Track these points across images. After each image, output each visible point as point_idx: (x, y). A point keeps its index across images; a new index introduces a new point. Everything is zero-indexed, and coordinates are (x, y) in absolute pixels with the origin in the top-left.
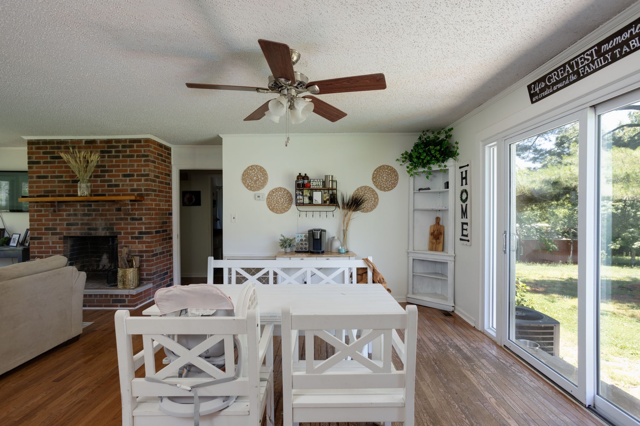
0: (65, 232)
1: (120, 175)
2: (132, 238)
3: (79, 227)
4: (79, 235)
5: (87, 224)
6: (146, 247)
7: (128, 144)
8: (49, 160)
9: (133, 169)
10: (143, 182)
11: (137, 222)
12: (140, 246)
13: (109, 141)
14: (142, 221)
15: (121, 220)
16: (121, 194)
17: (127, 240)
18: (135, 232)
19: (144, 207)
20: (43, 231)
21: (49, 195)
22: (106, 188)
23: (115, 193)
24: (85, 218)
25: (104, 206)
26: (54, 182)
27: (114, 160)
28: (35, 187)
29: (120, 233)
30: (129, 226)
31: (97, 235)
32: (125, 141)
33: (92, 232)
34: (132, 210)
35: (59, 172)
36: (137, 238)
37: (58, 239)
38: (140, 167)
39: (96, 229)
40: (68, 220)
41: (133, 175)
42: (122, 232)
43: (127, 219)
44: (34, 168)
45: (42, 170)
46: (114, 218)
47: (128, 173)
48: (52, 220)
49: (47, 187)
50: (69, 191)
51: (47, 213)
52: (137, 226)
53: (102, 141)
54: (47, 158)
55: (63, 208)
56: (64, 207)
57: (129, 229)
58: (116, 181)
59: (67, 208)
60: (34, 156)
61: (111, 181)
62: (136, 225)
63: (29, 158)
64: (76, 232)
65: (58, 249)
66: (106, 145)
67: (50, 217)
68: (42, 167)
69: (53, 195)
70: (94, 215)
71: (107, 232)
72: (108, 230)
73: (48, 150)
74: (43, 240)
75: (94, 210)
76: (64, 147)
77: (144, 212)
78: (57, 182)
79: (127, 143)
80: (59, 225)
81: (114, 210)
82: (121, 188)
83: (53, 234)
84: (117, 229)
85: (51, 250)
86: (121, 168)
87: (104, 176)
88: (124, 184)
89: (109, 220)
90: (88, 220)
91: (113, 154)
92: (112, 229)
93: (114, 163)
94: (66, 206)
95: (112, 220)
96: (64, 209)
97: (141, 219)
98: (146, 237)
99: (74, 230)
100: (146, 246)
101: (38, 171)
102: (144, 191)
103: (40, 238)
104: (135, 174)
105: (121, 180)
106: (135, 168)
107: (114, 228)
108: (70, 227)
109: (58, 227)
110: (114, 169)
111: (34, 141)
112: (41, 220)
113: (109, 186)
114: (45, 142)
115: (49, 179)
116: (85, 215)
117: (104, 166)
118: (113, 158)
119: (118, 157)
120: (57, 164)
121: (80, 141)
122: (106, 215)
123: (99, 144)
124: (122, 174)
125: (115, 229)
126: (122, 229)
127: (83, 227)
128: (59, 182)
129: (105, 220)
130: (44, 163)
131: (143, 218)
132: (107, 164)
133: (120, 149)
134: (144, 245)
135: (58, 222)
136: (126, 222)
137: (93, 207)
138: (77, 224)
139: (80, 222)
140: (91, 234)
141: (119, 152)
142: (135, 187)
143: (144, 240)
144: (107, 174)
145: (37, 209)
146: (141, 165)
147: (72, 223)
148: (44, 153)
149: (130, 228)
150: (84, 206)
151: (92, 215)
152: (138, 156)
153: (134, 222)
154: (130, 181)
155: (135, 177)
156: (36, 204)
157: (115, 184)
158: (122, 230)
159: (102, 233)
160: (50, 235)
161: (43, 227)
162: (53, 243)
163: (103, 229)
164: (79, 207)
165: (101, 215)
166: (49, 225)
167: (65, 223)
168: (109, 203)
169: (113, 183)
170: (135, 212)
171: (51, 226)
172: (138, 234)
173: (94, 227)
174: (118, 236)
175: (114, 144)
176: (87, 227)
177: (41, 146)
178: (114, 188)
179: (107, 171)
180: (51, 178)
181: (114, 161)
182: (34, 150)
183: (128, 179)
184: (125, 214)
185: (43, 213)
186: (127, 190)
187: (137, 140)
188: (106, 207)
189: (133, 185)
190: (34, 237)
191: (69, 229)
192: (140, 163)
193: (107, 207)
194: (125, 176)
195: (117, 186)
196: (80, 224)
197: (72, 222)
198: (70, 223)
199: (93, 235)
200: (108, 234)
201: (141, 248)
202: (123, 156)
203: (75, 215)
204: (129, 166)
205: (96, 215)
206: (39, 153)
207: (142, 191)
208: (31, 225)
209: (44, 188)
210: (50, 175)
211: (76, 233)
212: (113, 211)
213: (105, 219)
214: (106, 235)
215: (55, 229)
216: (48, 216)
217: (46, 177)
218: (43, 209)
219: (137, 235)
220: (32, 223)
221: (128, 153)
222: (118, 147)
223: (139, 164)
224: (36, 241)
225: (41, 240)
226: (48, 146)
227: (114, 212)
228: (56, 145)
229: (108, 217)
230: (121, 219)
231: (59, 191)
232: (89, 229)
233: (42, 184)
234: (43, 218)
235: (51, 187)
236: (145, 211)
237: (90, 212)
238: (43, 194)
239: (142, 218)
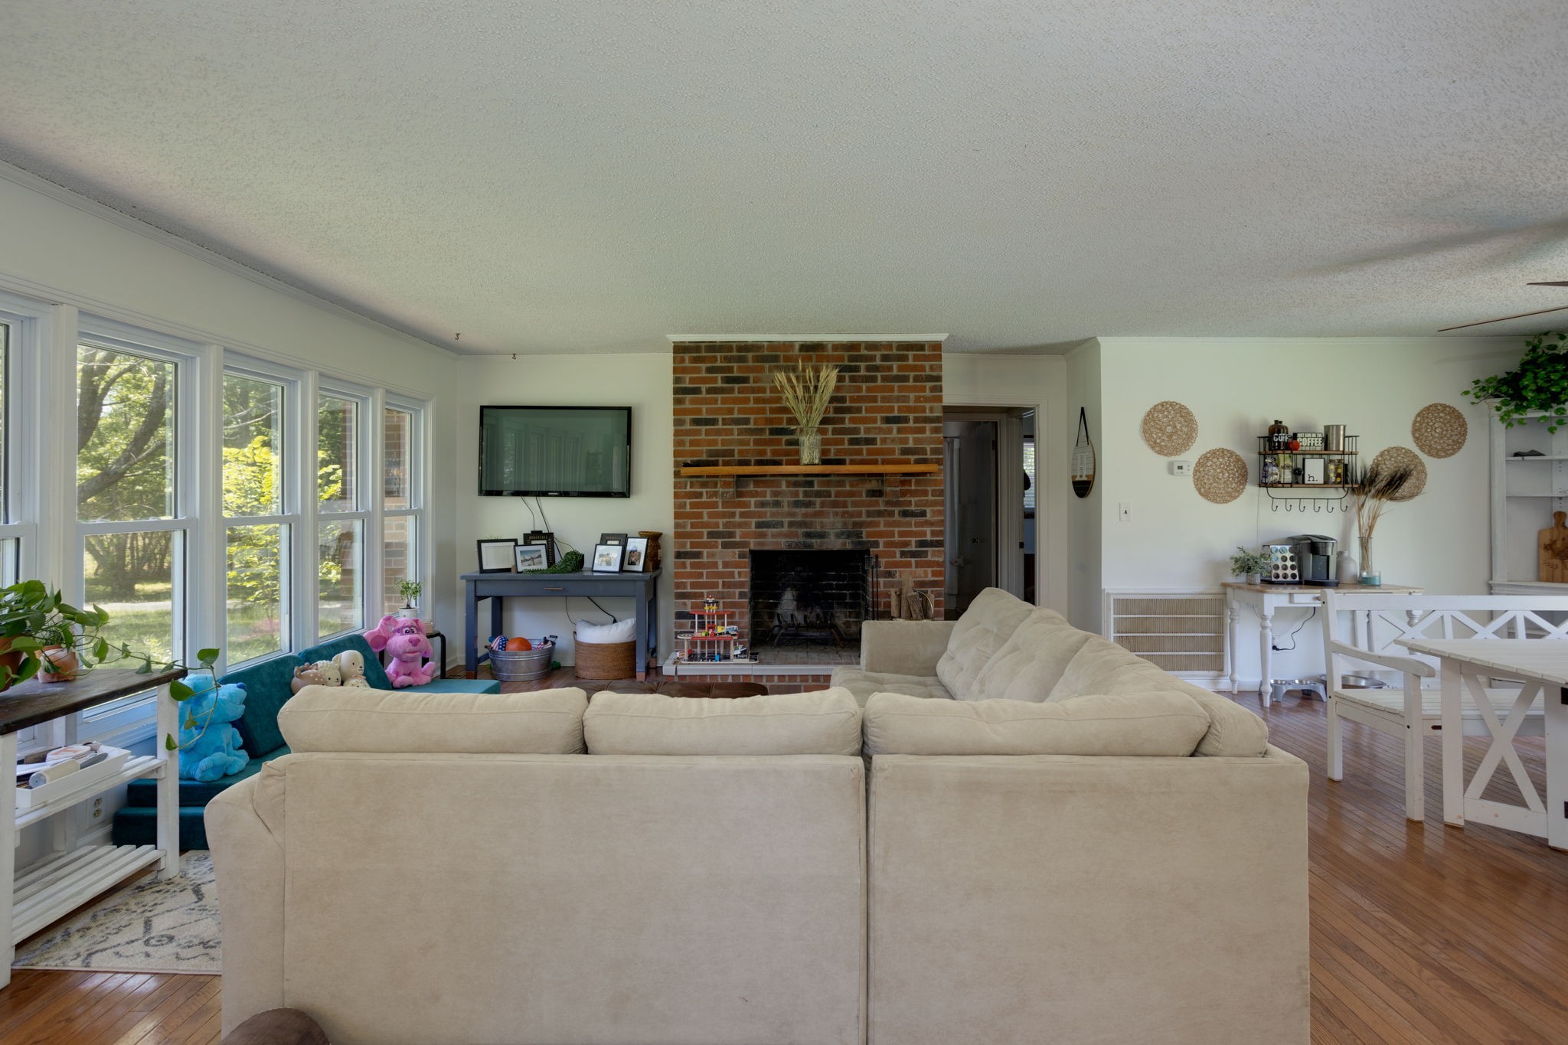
0: (752, 541)
1: (877, 419)
2: (903, 554)
3: (785, 529)
4: (783, 547)
5: (801, 524)
6: (934, 574)
7: (895, 352)
8: (719, 384)
9: (905, 406)
10: (928, 434)
11: (913, 520)
12: (920, 571)
13: (853, 346)
14: (924, 518)
15: (879, 516)
16: (880, 461)
17: (891, 560)
18: (910, 541)
19: (929, 489)
20: (705, 539)
21: (718, 461)
22: (846, 446)
23: (865, 456)
24: (798, 510)
25: (841, 484)
26: (731, 432)
27: (864, 386)
28: (688, 444)
29: (876, 544)
30: (897, 530)
31: (824, 548)
32: (889, 345)
33: (814, 541)
34: (904, 494)
35: (740, 411)
36: (913, 554)
37: (737, 556)
38: (921, 402)
39: (822, 536)
40: (760, 515)
41: (906, 420)
42: (881, 541)
43: (891, 514)
44: (687, 402)
45: (704, 407)
46: (864, 512)
47: (896, 414)
48: (723, 515)
49: (715, 442)
50: (763, 452)
51: (714, 499)
52: (914, 529)
53: (837, 346)
54: (715, 380)
55: (748, 489)
56: (751, 488)
57: (896, 535)
58: (868, 430)
59: (759, 490)
60: (687, 377)
61: (856, 431)
62: (911, 527)
63: (677, 380)
64: (776, 541)
65: (737, 579)
66: (846, 354)
67: (720, 509)
68: (705, 401)
69: (729, 461)
70: (818, 506)
71: (848, 541)
72: (848, 536)
73: (718, 364)
74: (705, 559)
75: (818, 494)
76: (753, 356)
77: (930, 498)
78: (736, 432)
79: (892, 351)
80: (740, 525)
81: (864, 494)
82: (879, 446)
83: (725, 546)
84: (869, 535)
85: (720, 581)
86: (879, 404)
87: (842, 420)
88: (885, 438)
89: (851, 515)
90: (806, 515)
91: (863, 372)
92: (859, 535)
93: (864, 393)
94: (756, 484)
95: (859, 514)
96: (751, 492)
97: (923, 514)
98: (934, 551)
99: (774, 536)
100: (933, 571)
101: (696, 408)
102: (931, 454)
103: (698, 555)
104: (911, 416)
105: (880, 430)
106: (911, 404)
107: (862, 533)
108: (765, 529)
109: (738, 531)
110: (864, 405)
111: (687, 344)
112: (700, 515)
113: (852, 442)
114: (712, 347)
115: (720, 426)
116: (797, 504)
117: (842, 400)
118: (862, 382)
119: (873, 379)
120: (736, 395)
121: (788, 346)
122: (845, 505)
123: (830, 352)
124: (882, 418)
125: (864, 535)
126: (881, 534)
127: (793, 529)
128: (740, 432)
129: (843, 516)
130: (709, 391)
131: (928, 510)
132: (848, 395)
133: (878, 362)
134: (929, 570)
135: (737, 519)
136: (890, 519)
137: (816, 488)
138: (781, 524)
139: (786, 520)
140: (811, 545)
141: (876, 368)
142: (911, 444)
143: (929, 558)
144: (847, 416)
145: (691, 490)
146: (923, 397)
147: (768, 522)
148: (709, 370)
149: (899, 532)
150: (796, 484)
151: (814, 504)
152: (917, 379)
153: (908, 519)
154: (899, 431)
155: (911, 424)
156: (689, 480)
157: (865, 438)
158: (882, 537)
159: (834, 543)
160: (720, 547)
161: (705, 531)
162: (726, 565)
163: (838, 536)
164: (784, 487)
165: (835, 504)
166: (717, 525)
167: (753, 521)
168: (852, 478)
169: (862, 435)
170: (909, 499)
171: (721, 529)
172: (916, 547)
173: (819, 529)
174: (871, 550)
175: (864, 352)
176: (803, 530)
177: (704, 354)
178: (865, 447)
179: (849, 410)
180: (723, 424)
181: (864, 388)
182: (687, 364)
183: (895, 426)
184: (888, 503)
185: (704, 499)
186: (893, 451)
187: (916, 345)
188: (845, 486)
189: (906, 441)
190: (684, 552)
191: (764, 535)
192: (922, 394)
193: (848, 488)
194: (888, 420)
195: (872, 441)
196: (786, 525)
197: (769, 519)
198: (764, 522)
199: (816, 548)
200: (849, 547)
201: (923, 575)
202: (885, 379)
203: (777, 504)
204: (898, 399)
205: (823, 505)
206: (698, 370)
207: (926, 454)
208: (677, 526)
209: (709, 446)
210: (720, 417)
211: (778, 543)
212: (861, 496)
213: (843, 514)
214: (844, 548)
215: (732, 535)
216: (715, 505)
217: (713, 422)
218: (704, 490)
219: (913, 548)
220: (680, 521)
221: (895, 372)
222: (872, 358)
223: (920, 397)
224: (688, 561)
225: (699, 558)
226: (718, 355)
227: (864, 498)
228: (735, 354)
229: (850, 509)
230: (880, 514)
231: (741, 452)
232: (808, 535)
233: (703, 437)
234: (705, 511)
235: (724, 442)
236: (933, 496)
237: (810, 497)
238: (704, 458)
239: (925, 511)
